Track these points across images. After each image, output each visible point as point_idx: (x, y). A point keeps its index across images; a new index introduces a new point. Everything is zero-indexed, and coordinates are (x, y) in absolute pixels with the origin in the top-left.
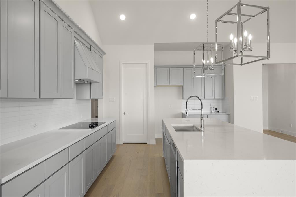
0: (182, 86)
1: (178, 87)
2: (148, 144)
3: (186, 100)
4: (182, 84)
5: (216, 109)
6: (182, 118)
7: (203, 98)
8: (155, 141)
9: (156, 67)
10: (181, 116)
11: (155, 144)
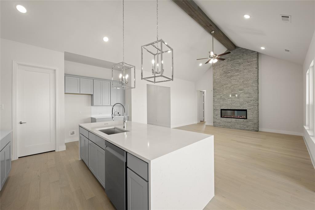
0: (92, 95)
1: (87, 95)
2: (56, 151)
3: (112, 107)
4: (92, 93)
5: (118, 113)
6: (92, 122)
7: (110, 105)
8: (65, 146)
9: (66, 75)
10: (90, 120)
11: (65, 150)
